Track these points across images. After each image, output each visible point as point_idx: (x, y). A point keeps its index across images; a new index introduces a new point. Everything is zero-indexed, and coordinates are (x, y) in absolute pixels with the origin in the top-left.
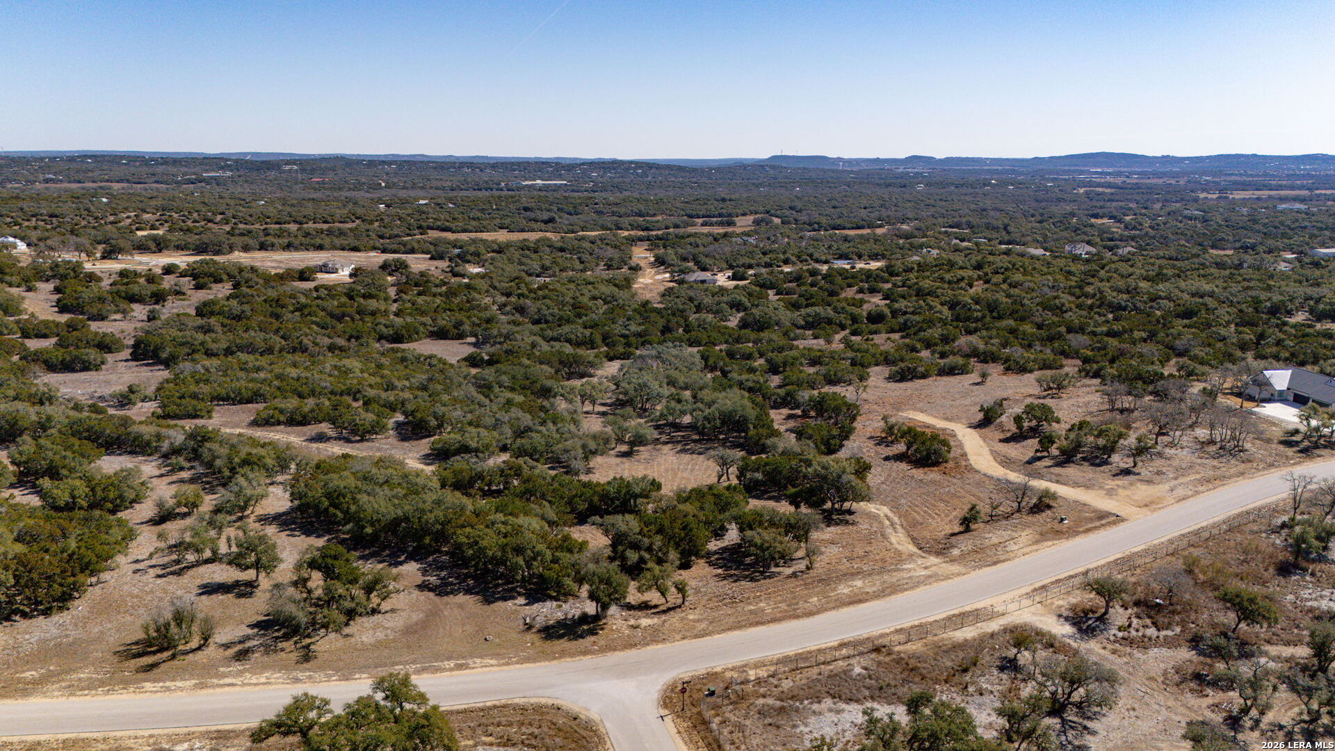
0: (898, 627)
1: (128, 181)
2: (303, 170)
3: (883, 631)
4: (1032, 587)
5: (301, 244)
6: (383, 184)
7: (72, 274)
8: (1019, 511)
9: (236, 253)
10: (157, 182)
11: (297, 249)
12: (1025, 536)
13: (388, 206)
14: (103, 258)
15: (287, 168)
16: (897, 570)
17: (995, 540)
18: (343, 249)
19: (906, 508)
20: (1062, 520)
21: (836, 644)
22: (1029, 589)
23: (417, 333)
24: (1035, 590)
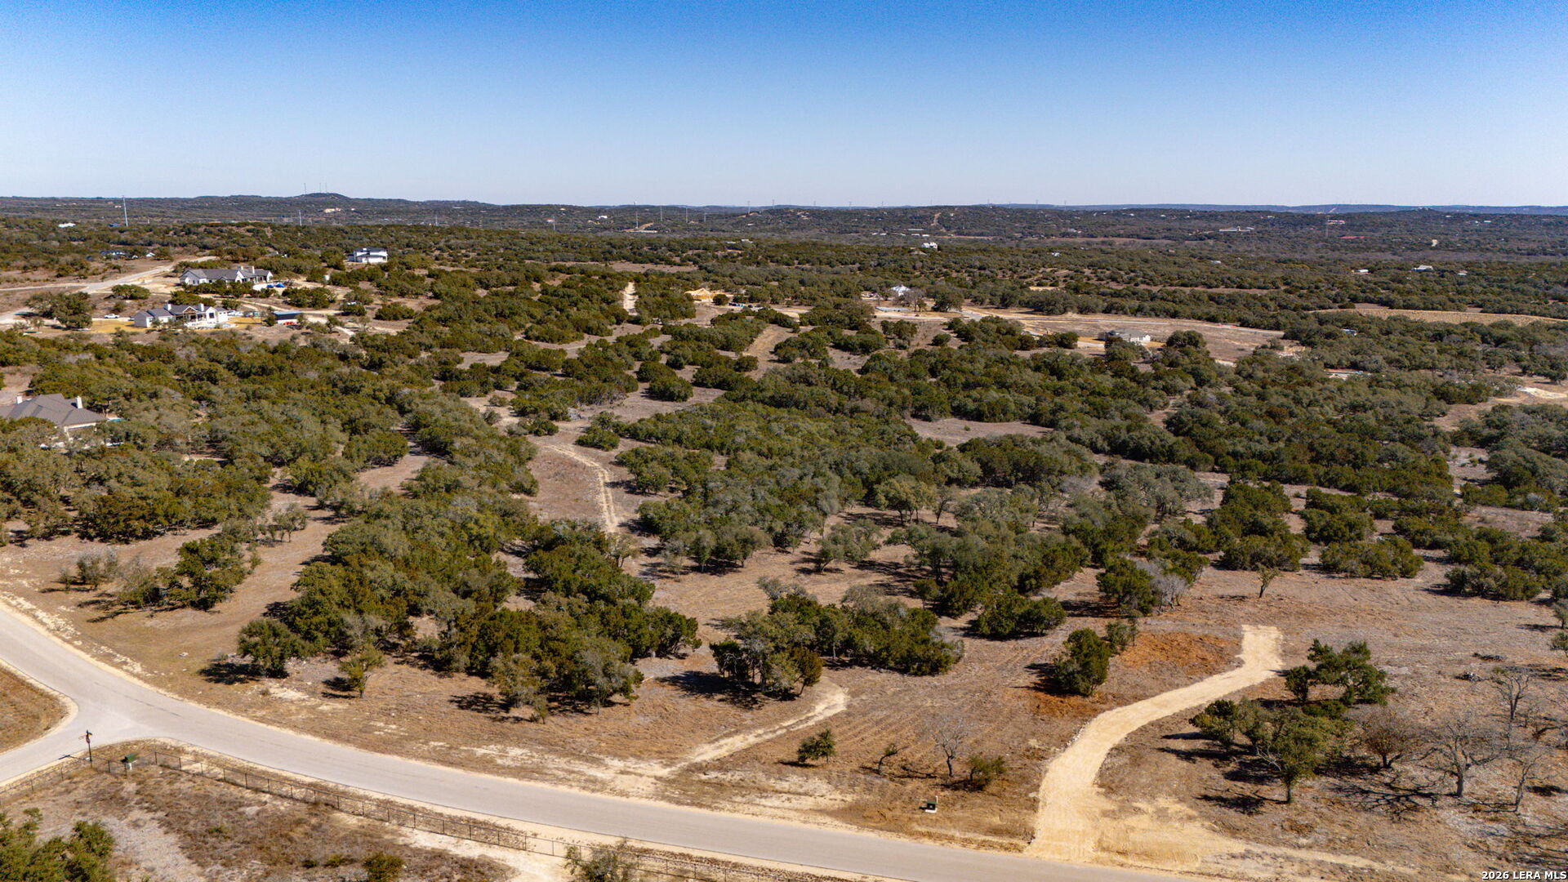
1: (1139, 237)
2: (1350, 226)
6: (1435, 242)
8: (945, 777)
9: (1070, 314)
10: (1165, 238)
11: (1145, 315)
13: (1371, 271)
14: (935, 309)
15: (1333, 222)
18: (1199, 319)
20: (932, 806)
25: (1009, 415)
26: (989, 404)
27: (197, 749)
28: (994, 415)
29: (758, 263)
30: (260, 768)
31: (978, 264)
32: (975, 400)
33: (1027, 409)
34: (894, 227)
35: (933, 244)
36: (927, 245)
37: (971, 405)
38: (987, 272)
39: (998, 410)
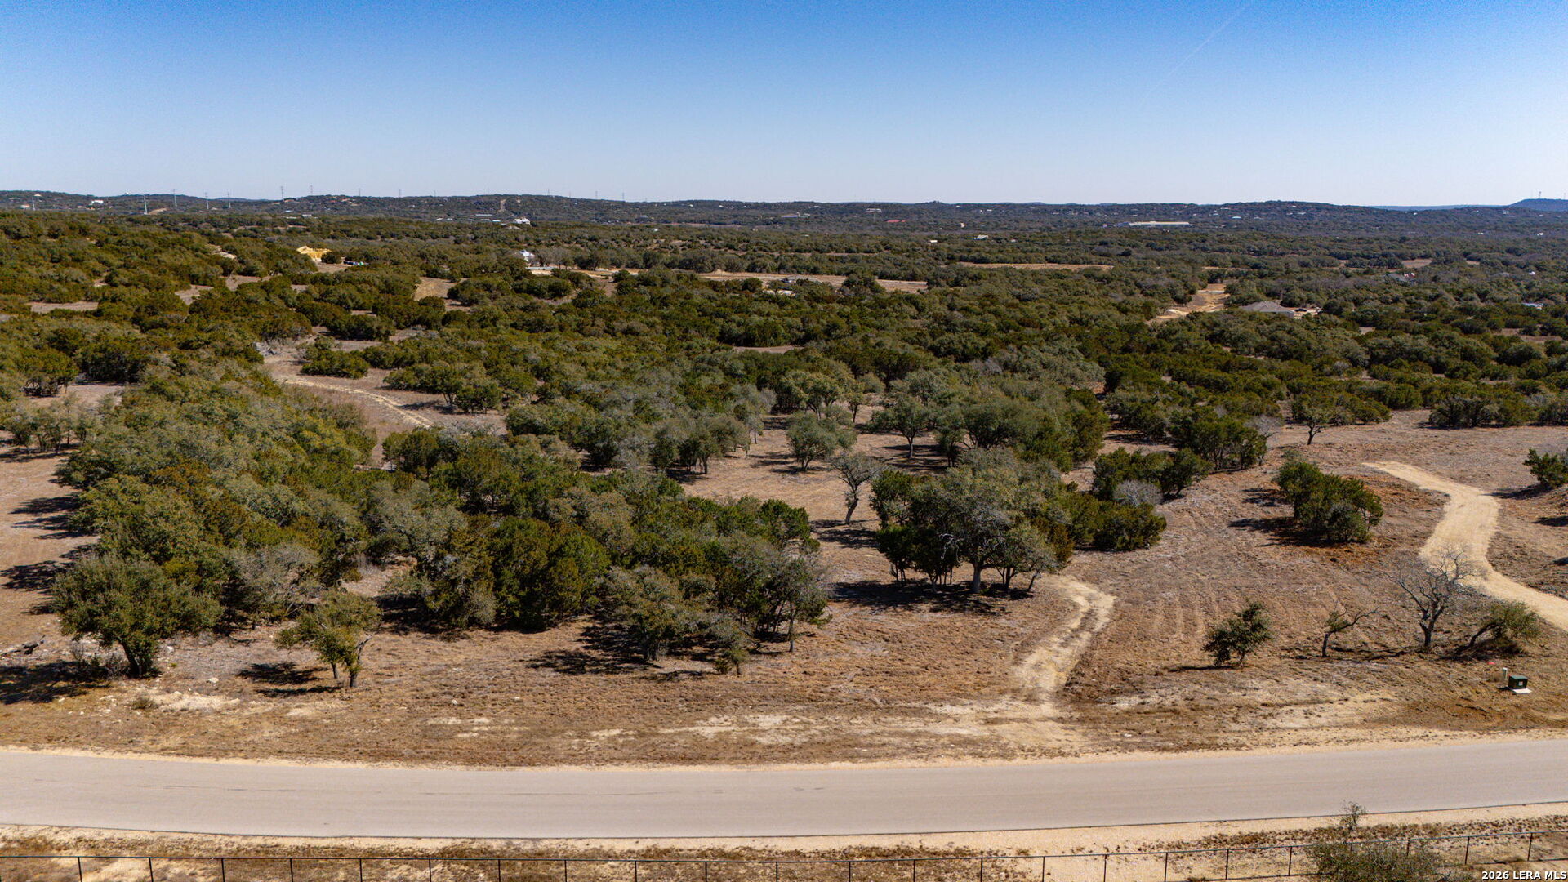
0: (663, 845)
2: (887, 213)
3: (606, 845)
4: (1212, 831)
5: (794, 267)
6: (963, 225)
7: (509, 270)
8: (1424, 649)
12: (1361, 700)
16: (917, 712)
17: (1262, 696)
19: (1161, 605)
20: (1513, 684)
21: (433, 846)
22: (1193, 833)
23: (775, 336)
24: (1220, 840)
25: (780, 339)
26: (759, 326)
27: (87, 835)
28: (764, 339)
29: (333, 237)
30: (288, 843)
31: (587, 235)
32: (739, 324)
33: (795, 331)
34: (460, 213)
35: (526, 220)
36: (518, 221)
37: (736, 330)
38: (601, 242)
39: (768, 333)
